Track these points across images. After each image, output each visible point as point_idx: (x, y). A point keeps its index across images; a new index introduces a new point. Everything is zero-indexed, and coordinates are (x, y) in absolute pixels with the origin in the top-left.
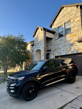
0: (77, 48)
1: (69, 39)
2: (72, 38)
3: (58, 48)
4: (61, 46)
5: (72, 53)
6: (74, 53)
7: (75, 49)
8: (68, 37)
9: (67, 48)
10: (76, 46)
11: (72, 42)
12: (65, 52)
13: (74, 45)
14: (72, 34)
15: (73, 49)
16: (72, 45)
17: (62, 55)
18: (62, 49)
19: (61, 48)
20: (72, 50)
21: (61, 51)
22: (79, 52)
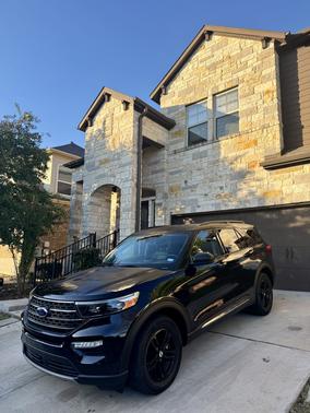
0: (260, 187)
1: (232, 155)
2: (242, 152)
3: (184, 185)
4: (197, 178)
5: (241, 207)
6: (248, 206)
7: (252, 193)
8: (227, 147)
9: (221, 188)
10: (258, 183)
11: (240, 166)
12: (213, 202)
13: (248, 177)
14: (244, 137)
15: (245, 192)
16: (242, 175)
17: (198, 211)
18: (198, 191)
19: (195, 186)
20: (242, 194)
21: (197, 195)
22: (269, 203)
